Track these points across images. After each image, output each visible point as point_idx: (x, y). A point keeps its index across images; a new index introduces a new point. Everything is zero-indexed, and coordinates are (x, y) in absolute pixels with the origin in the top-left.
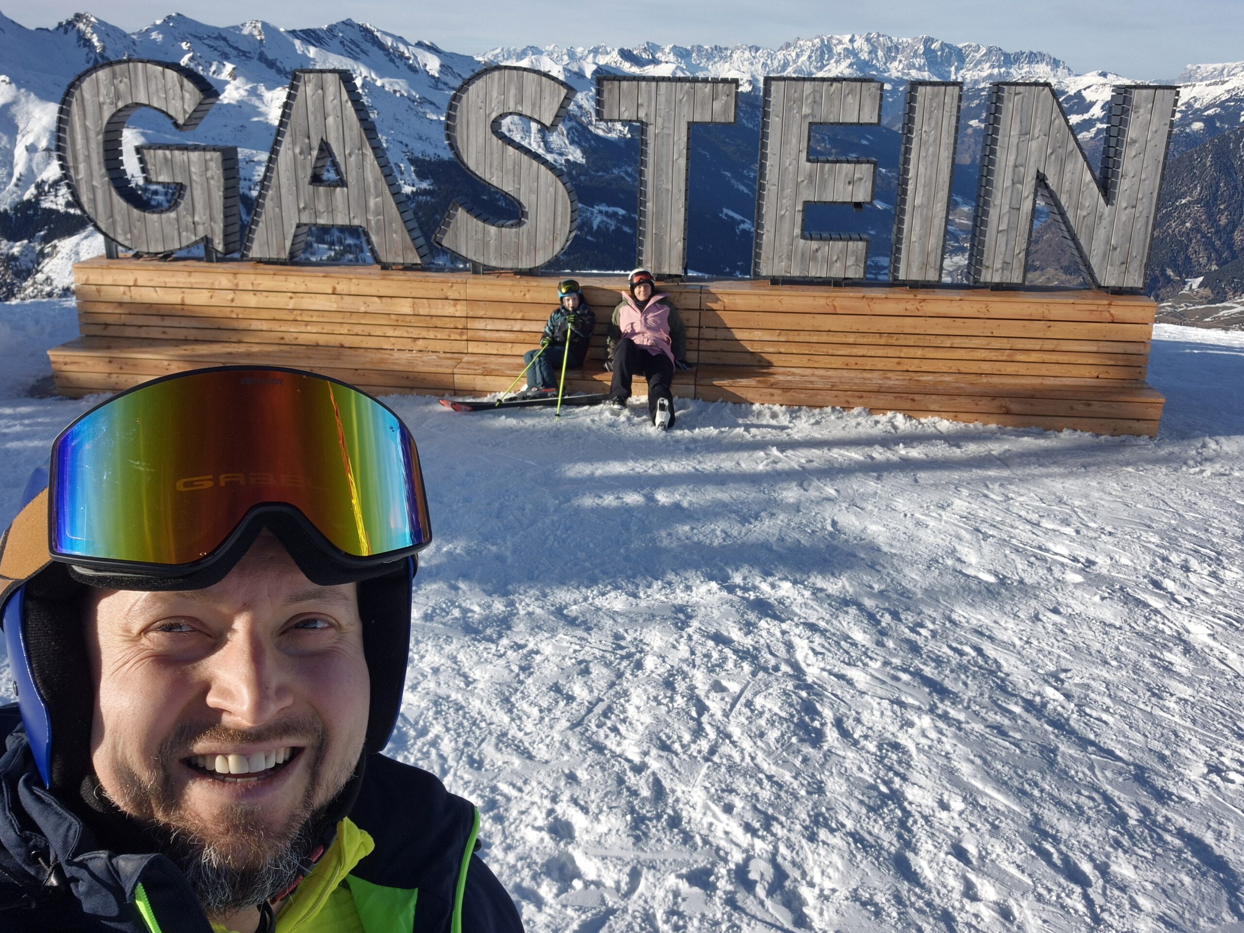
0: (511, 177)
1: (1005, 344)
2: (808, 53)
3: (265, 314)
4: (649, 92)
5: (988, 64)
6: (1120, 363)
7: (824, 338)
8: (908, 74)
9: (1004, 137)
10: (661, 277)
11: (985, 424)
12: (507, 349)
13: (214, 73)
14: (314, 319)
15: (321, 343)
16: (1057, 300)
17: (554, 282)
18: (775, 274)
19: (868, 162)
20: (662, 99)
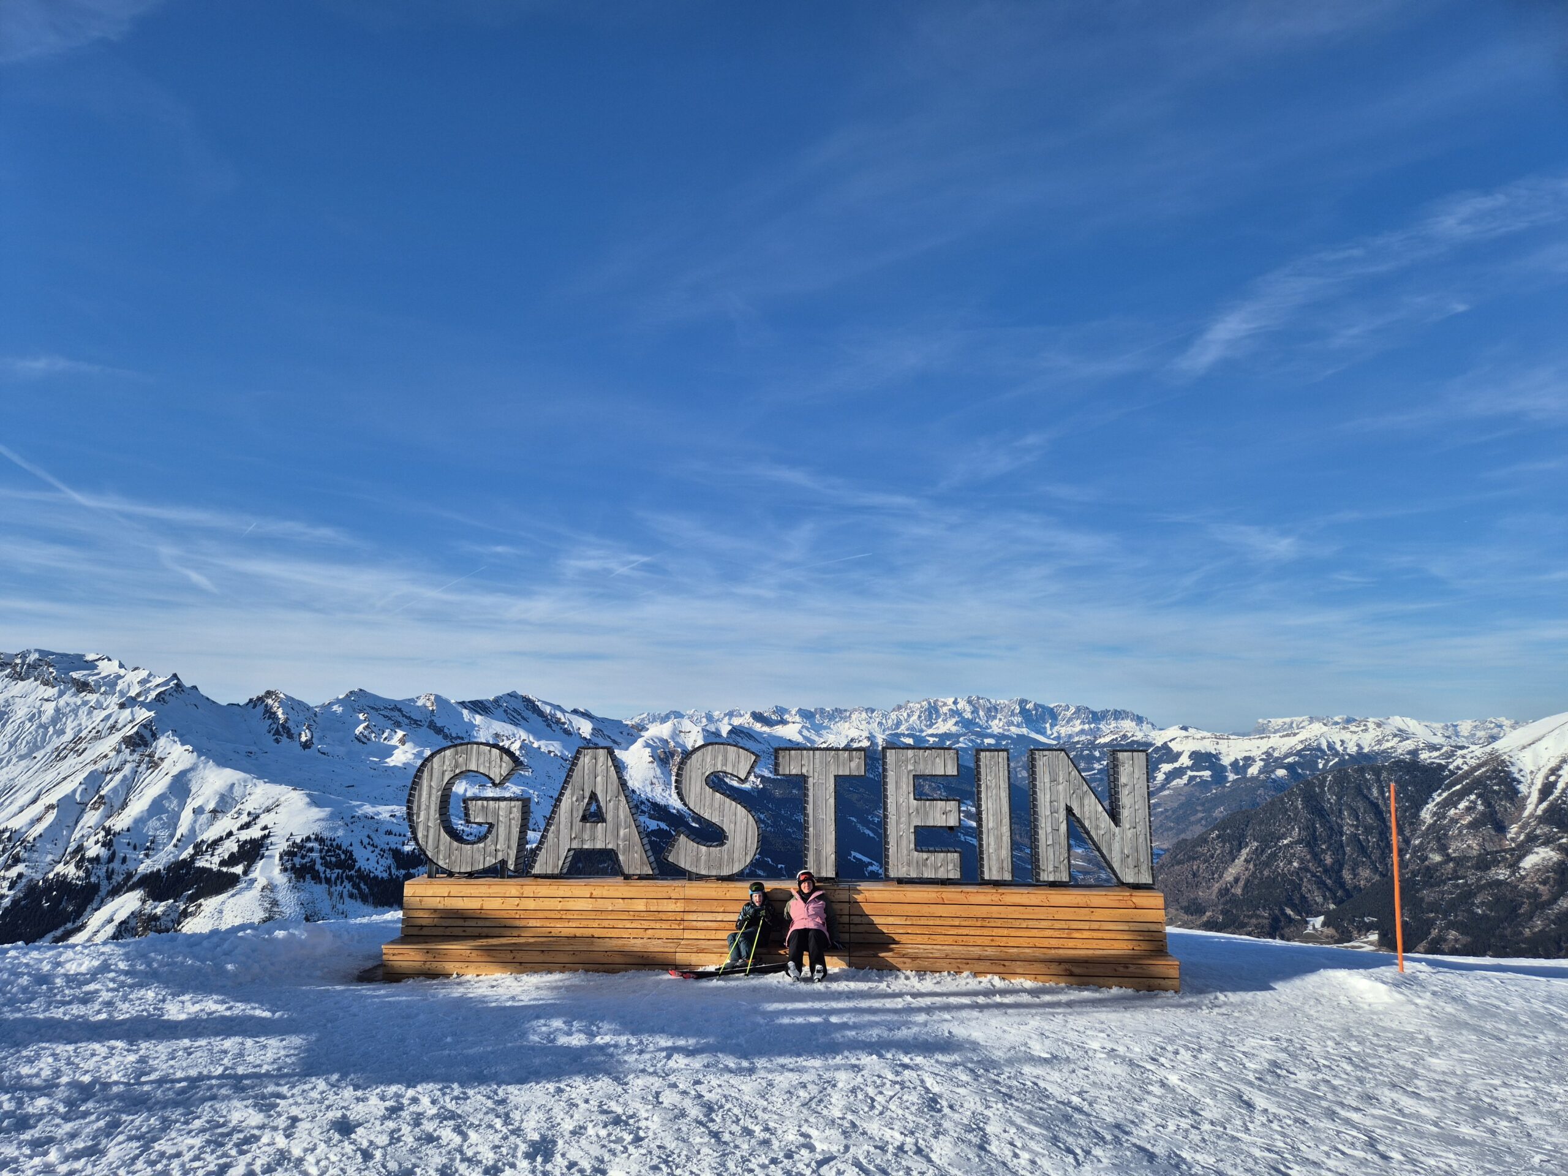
0: (717, 813)
1: (1063, 925)
2: (918, 713)
3: (540, 915)
4: (809, 756)
5: (1079, 721)
6: (1147, 938)
7: (938, 922)
8: (1009, 730)
9: (1040, 783)
10: (821, 880)
11: (1057, 984)
12: (712, 935)
13: (385, 739)
14: (575, 917)
15: (577, 935)
16: (1095, 893)
17: (747, 885)
18: (900, 876)
19: (954, 800)
20: (817, 761)
